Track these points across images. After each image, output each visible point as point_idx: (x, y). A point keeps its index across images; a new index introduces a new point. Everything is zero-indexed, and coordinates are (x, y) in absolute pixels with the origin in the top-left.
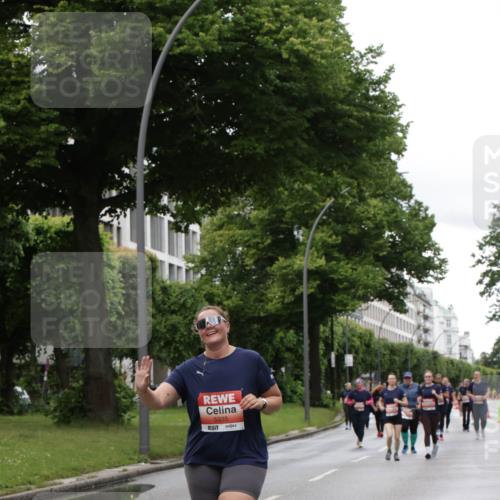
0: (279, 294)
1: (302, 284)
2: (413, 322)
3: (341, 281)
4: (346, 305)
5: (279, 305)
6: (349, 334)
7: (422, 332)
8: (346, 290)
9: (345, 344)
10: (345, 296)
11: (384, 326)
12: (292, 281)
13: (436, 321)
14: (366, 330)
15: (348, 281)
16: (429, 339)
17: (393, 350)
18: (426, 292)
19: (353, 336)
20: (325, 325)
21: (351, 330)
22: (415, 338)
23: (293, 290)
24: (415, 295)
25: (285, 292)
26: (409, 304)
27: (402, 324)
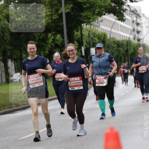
0: (49, 13)
1: (61, 6)
2: (130, 27)
3: (85, 4)
4: (89, 18)
5: (50, 21)
6: (92, 36)
7: (136, 33)
8: (88, 8)
9: (90, 42)
10: (89, 13)
11: (113, 30)
12: (56, 5)
13: (144, 25)
14: (102, 33)
15: (88, 3)
16: (141, 37)
17: (119, 44)
18: (137, 9)
19: (95, 37)
20: (77, 31)
21: (93, 34)
22: (132, 37)
23: (57, 11)
24: (131, 11)
25: (52, 12)
26: (127, 16)
27: (123, 29)
